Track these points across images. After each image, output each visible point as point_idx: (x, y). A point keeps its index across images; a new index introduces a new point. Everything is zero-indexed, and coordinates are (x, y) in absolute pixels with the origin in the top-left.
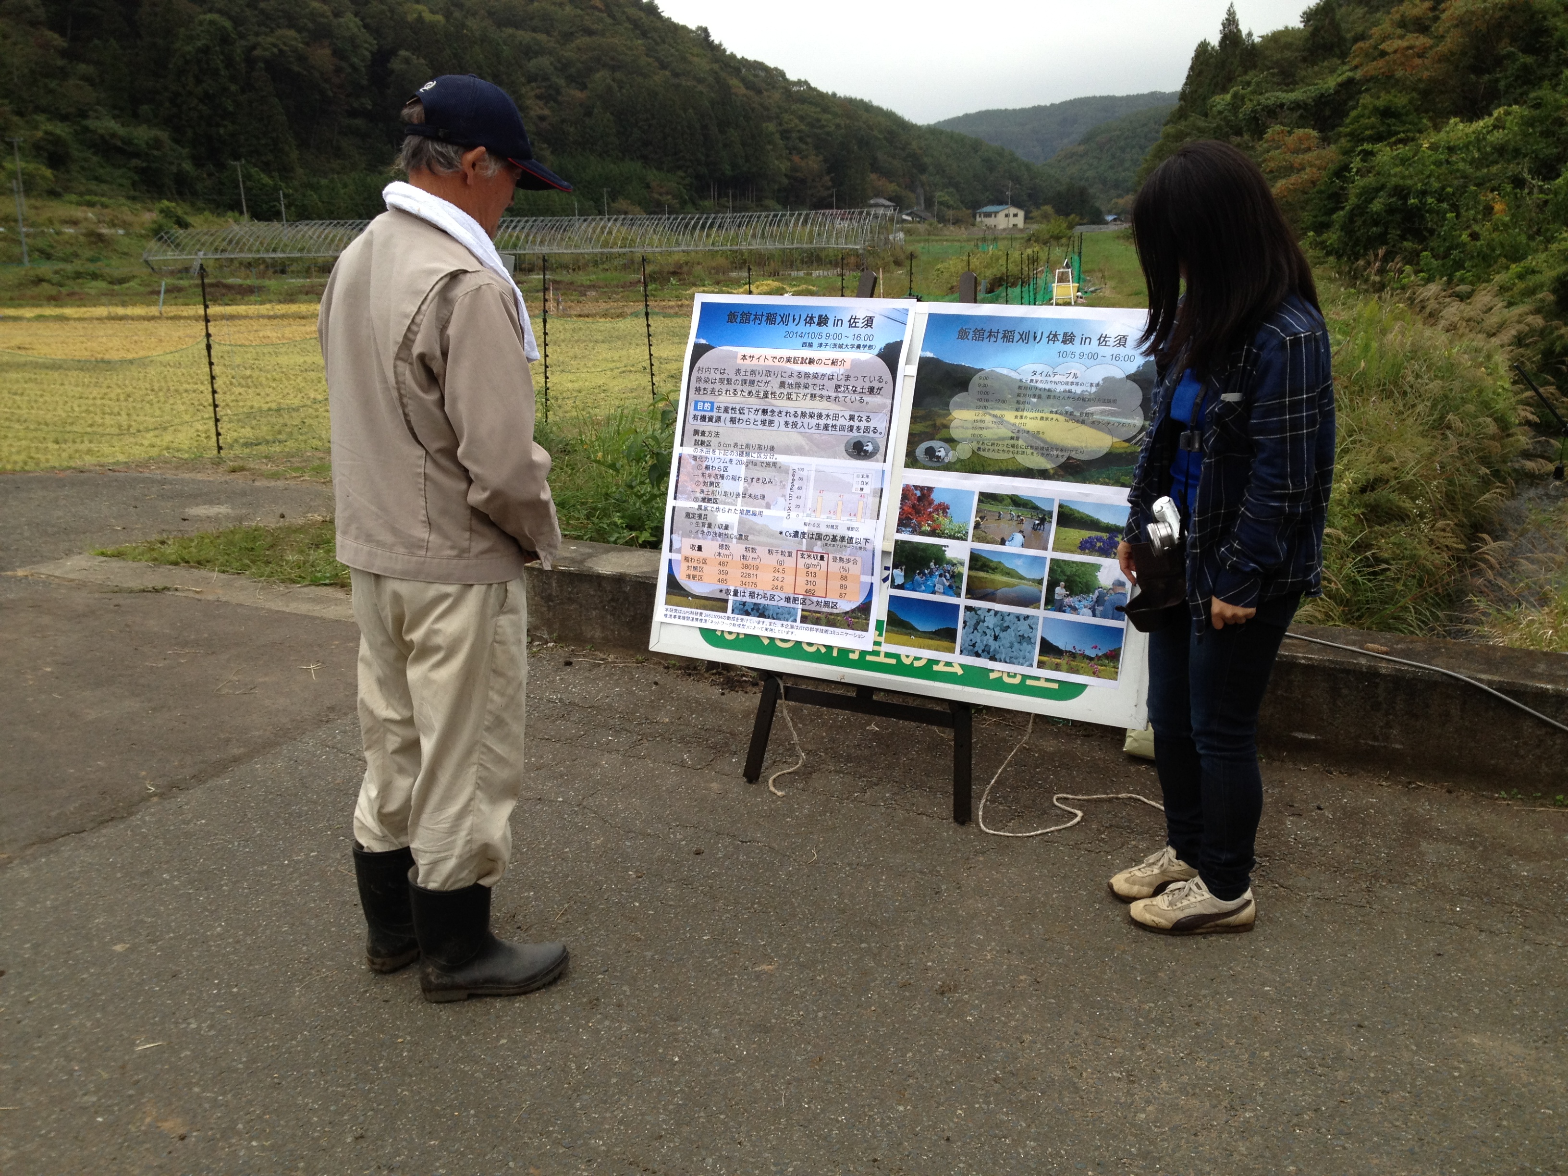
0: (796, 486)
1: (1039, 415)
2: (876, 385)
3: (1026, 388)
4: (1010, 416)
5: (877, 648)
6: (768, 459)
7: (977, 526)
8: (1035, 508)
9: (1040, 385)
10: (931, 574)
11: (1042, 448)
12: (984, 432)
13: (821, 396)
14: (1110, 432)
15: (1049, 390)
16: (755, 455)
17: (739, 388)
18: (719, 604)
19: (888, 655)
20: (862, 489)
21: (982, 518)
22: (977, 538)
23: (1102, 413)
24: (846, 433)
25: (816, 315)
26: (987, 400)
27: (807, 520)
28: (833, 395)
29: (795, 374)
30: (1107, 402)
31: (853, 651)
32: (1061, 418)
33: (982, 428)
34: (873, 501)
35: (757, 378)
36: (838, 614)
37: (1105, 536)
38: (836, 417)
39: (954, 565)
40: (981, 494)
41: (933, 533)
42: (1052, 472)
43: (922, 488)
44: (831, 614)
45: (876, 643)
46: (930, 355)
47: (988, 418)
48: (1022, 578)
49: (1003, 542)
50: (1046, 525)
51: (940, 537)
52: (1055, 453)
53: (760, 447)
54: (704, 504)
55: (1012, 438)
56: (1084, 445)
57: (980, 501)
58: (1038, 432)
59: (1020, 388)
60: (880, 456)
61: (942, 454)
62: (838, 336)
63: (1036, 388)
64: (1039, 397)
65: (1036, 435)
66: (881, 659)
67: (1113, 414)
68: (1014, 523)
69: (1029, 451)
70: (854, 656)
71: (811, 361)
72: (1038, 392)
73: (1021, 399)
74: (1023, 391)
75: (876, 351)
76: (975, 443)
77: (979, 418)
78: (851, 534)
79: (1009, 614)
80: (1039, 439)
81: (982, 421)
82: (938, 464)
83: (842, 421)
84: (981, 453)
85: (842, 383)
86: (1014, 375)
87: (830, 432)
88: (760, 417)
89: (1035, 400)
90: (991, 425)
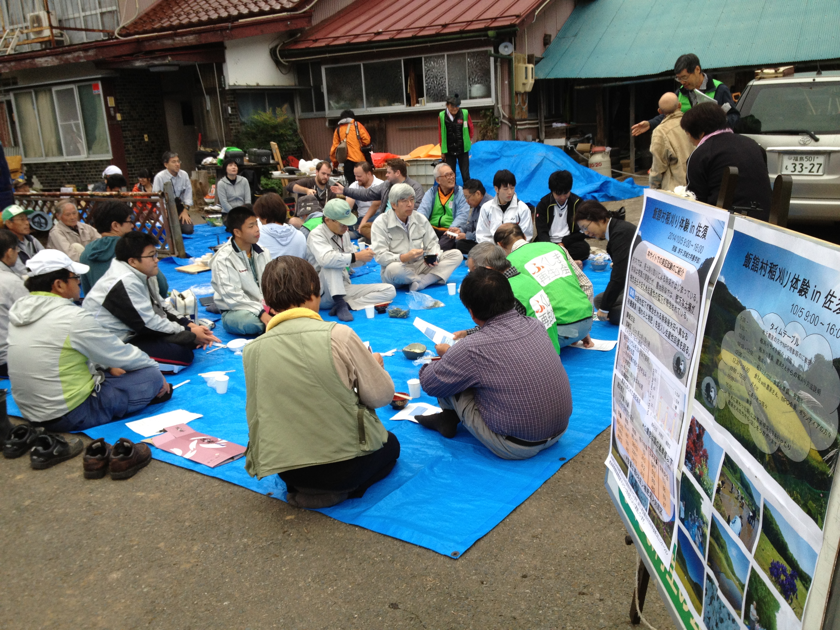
0: (653, 386)
1: (767, 382)
2: (693, 303)
3: (765, 343)
4: (752, 371)
5: (671, 570)
6: (646, 353)
7: (718, 491)
8: (751, 496)
9: (775, 344)
10: (694, 521)
11: (764, 425)
12: (733, 383)
13: (670, 303)
14: (810, 433)
15: (779, 353)
16: (643, 346)
17: (644, 282)
18: (626, 468)
19: (675, 583)
20: (676, 407)
21: (723, 483)
22: (718, 506)
23: (809, 402)
24: (675, 345)
25: (685, 219)
26: (743, 347)
27: (654, 421)
28: (675, 304)
29: (663, 277)
30: (815, 390)
31: (663, 564)
32: (780, 394)
33: (732, 379)
34: (679, 422)
35: (651, 276)
36: (661, 521)
37: (789, 570)
38: (674, 328)
39: (704, 523)
40: (727, 456)
41: (699, 478)
42: (767, 458)
43: (700, 426)
44: (659, 518)
45: (671, 565)
46: (723, 280)
47: (739, 368)
48: (734, 574)
49: (728, 522)
50: (756, 522)
51: (702, 487)
52: (771, 435)
53: (645, 340)
54: (624, 379)
55: (748, 401)
56: (792, 439)
57: (724, 463)
58: (763, 403)
59: (761, 340)
60: (684, 378)
61: (712, 394)
62: (688, 243)
63: (771, 346)
64: (772, 359)
65: (761, 405)
66: (671, 583)
67: (814, 408)
68: (739, 504)
69: (756, 424)
70: (662, 569)
71: (671, 267)
72: (773, 353)
73: (761, 355)
74: (763, 347)
75: (698, 266)
76: (727, 394)
77: (734, 365)
78: (667, 449)
79: (724, 607)
80: (763, 412)
81: (735, 370)
82: (709, 405)
83: (676, 334)
84: (730, 407)
85: (679, 294)
86: (760, 322)
87: (669, 341)
88: (648, 312)
89: (769, 361)
90: (739, 378)
